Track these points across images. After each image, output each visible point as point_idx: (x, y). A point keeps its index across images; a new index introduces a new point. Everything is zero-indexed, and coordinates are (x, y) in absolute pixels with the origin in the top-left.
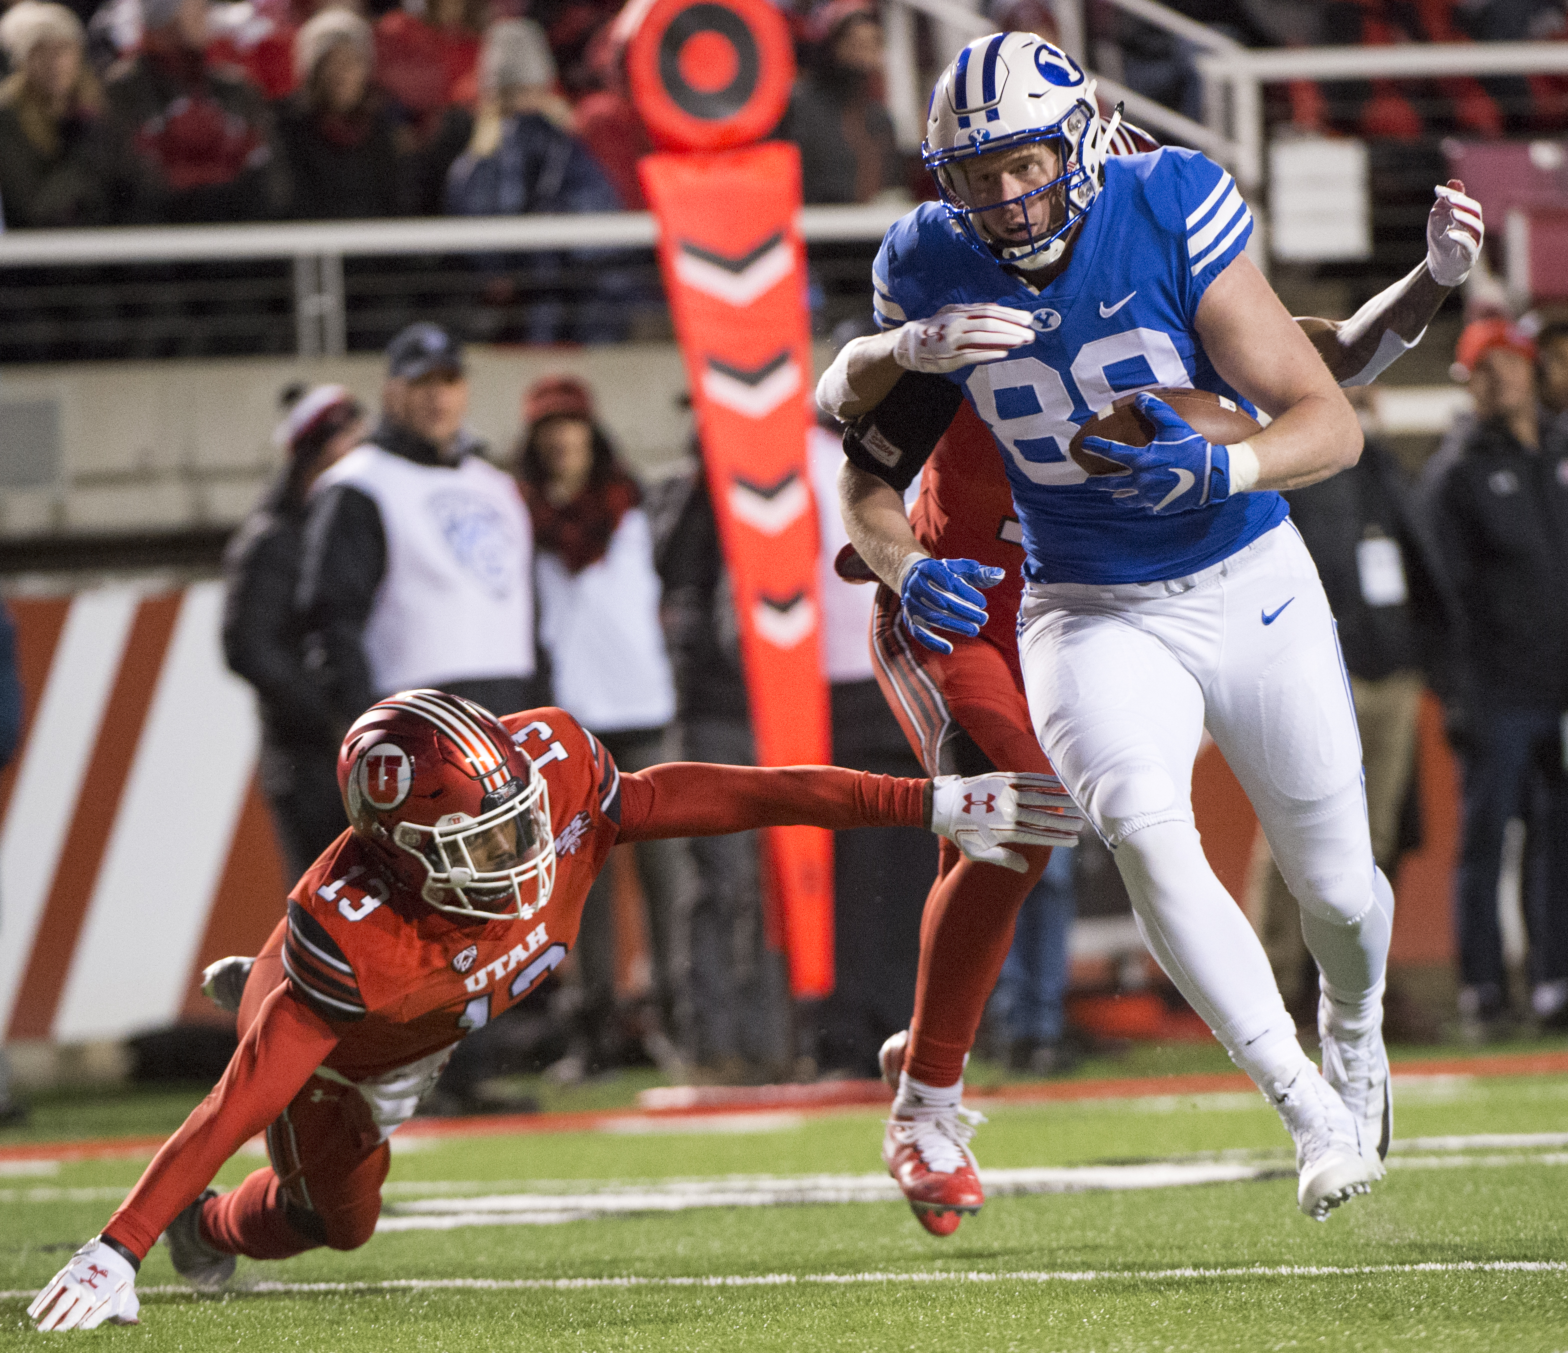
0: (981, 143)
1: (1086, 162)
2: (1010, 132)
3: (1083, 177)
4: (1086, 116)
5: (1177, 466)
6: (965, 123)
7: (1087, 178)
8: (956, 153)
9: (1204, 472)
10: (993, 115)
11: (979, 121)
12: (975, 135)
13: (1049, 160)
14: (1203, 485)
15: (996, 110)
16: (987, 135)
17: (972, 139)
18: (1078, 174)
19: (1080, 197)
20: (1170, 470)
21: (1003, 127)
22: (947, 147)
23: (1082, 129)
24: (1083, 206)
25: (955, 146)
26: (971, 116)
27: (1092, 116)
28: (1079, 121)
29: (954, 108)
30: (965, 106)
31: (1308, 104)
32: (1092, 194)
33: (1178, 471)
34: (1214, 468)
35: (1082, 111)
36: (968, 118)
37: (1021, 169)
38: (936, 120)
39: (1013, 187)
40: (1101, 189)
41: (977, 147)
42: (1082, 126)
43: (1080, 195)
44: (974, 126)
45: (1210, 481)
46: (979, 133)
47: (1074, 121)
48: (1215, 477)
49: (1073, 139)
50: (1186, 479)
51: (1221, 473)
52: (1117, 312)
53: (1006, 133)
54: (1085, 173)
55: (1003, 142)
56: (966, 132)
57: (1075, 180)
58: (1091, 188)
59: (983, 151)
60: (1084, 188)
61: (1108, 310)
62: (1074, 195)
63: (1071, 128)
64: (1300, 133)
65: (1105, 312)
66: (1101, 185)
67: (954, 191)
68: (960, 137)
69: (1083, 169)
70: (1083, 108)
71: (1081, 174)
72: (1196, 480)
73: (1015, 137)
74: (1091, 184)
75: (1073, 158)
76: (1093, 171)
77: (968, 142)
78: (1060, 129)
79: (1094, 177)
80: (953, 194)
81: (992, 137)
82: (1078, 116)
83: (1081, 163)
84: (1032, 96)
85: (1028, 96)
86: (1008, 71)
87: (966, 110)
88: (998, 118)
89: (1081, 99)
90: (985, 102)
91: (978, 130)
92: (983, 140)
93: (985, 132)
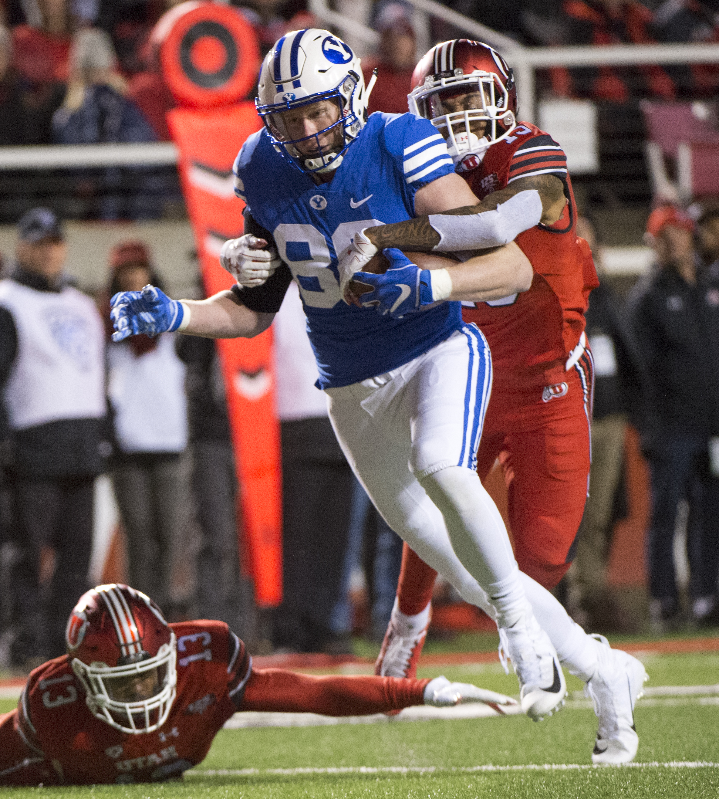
0: (290, 102)
1: (355, 110)
2: (308, 95)
3: (354, 119)
4: (354, 81)
5: (400, 283)
6: (280, 89)
7: (356, 119)
8: (276, 108)
9: (415, 286)
10: (297, 84)
11: (289, 88)
12: (287, 96)
13: (333, 110)
14: (415, 294)
15: (298, 82)
16: (293, 97)
17: (284, 99)
18: (350, 117)
19: (352, 131)
20: (396, 285)
21: (304, 92)
22: (269, 104)
23: (352, 90)
24: (354, 136)
25: (275, 103)
26: (284, 85)
27: (358, 80)
28: (350, 85)
29: (274, 79)
30: (280, 78)
31: (561, 81)
32: (359, 129)
33: (402, 286)
34: (421, 282)
35: (351, 79)
36: (282, 86)
37: (314, 116)
38: (263, 86)
39: (311, 127)
40: (365, 123)
41: (288, 104)
42: (352, 88)
43: (352, 129)
44: (286, 91)
45: (420, 291)
46: (289, 96)
47: (347, 84)
48: (423, 287)
49: (347, 96)
50: (406, 291)
51: (426, 286)
52: (361, 206)
53: (306, 96)
54: (355, 116)
55: (305, 101)
56: (281, 94)
57: (349, 121)
58: (359, 125)
59: (292, 106)
60: (354, 125)
61: (355, 204)
62: (348, 130)
63: (346, 89)
65: (354, 205)
66: (365, 121)
67: (276, 127)
68: (278, 98)
69: (353, 114)
70: (352, 77)
71: (353, 117)
72: (411, 290)
73: (311, 98)
74: (359, 122)
75: (347, 107)
76: (360, 114)
77: (282, 102)
78: (338, 91)
79: (361, 118)
80: (275, 129)
81: (297, 98)
82: (349, 82)
83: (352, 111)
84: (321, 71)
85: (318, 71)
86: (306, 56)
87: (281, 81)
88: (300, 86)
89: (351, 71)
90: (292, 76)
91: (288, 94)
92: (291, 100)
93: (292, 95)
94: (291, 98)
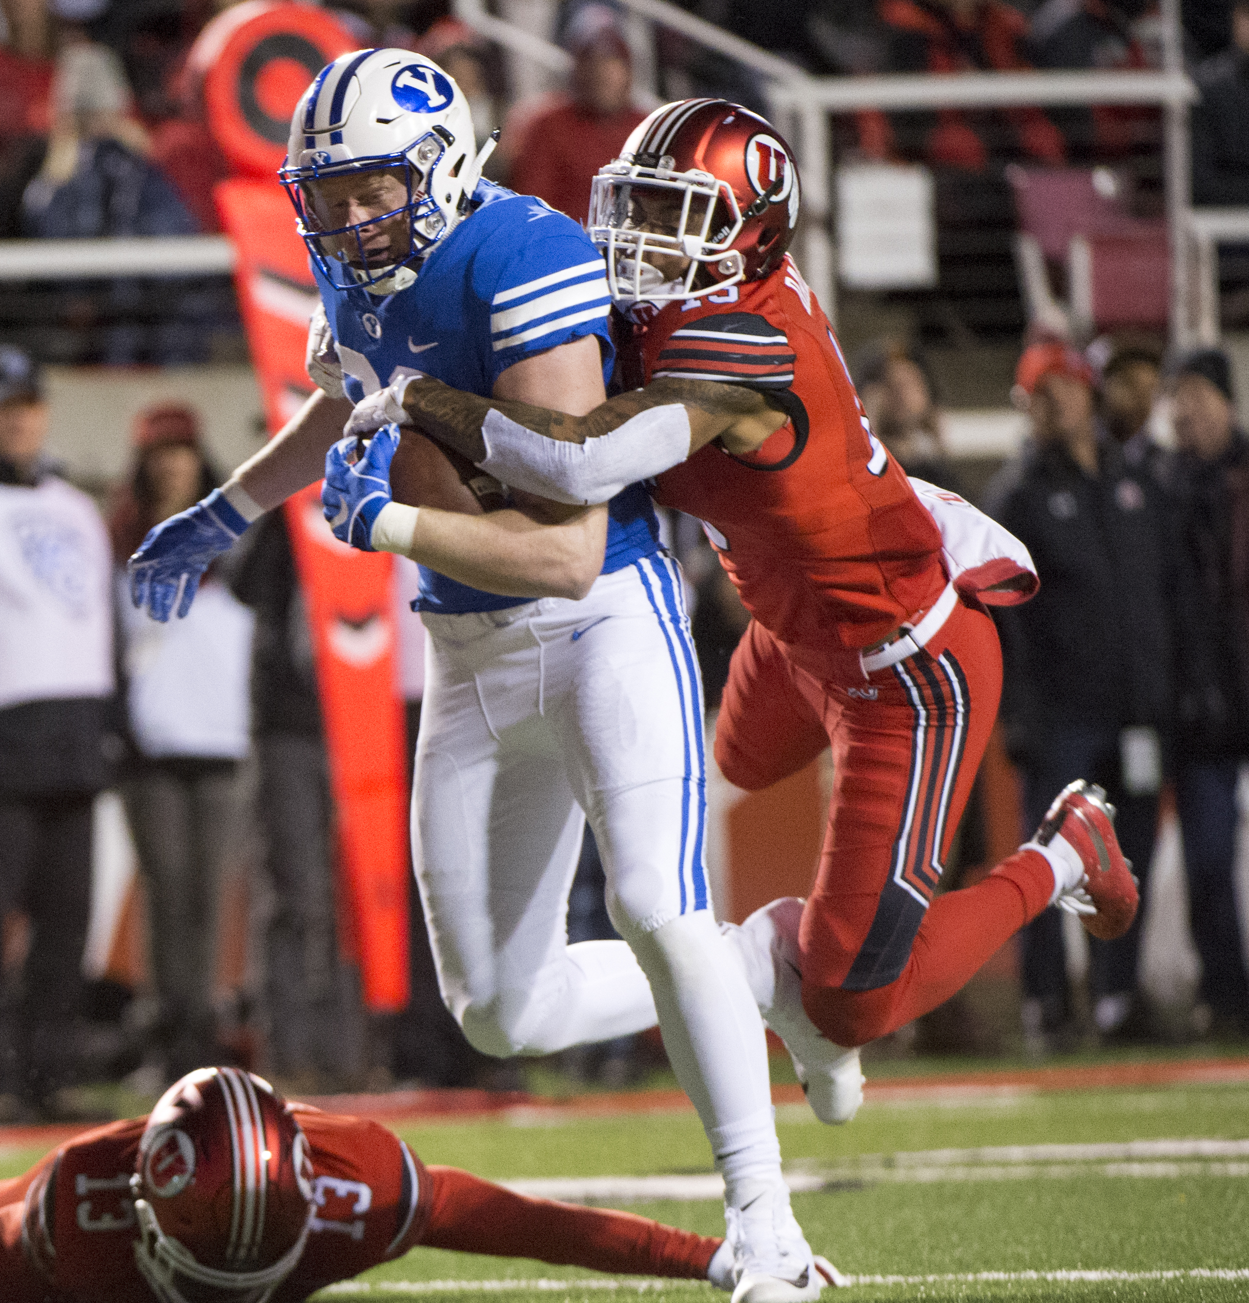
0: (321, 167)
1: (439, 195)
2: (352, 157)
3: (432, 208)
4: (441, 145)
6: (311, 143)
7: (441, 209)
8: (301, 174)
10: (336, 139)
11: (323, 145)
12: (317, 157)
15: (340, 134)
16: (327, 159)
17: (314, 161)
18: (427, 205)
21: (347, 151)
23: (434, 160)
24: (432, 236)
26: (317, 136)
27: (451, 144)
28: (431, 151)
29: (302, 125)
30: (312, 127)
31: (875, 133)
32: (444, 226)
35: (436, 140)
36: (313, 138)
41: (316, 170)
42: (432, 157)
43: (428, 226)
44: (317, 148)
46: (320, 156)
47: (424, 148)
49: (424, 168)
53: (348, 159)
54: (435, 204)
55: (345, 166)
56: (309, 152)
57: (422, 211)
58: (444, 219)
59: (325, 174)
60: (435, 219)
62: (420, 225)
63: (422, 156)
64: (866, 159)
65: (412, 348)
68: (305, 159)
69: (432, 200)
70: (439, 136)
71: (430, 205)
73: (356, 163)
74: (443, 216)
75: (422, 187)
76: (448, 199)
77: (310, 165)
78: (407, 156)
79: (449, 209)
81: (333, 161)
82: (431, 144)
83: (430, 195)
84: (380, 121)
85: (376, 120)
86: (361, 93)
87: (312, 130)
88: (341, 142)
89: (439, 126)
90: (331, 124)
91: (319, 153)
92: (324, 164)
93: (325, 155)
94: (324, 161)
